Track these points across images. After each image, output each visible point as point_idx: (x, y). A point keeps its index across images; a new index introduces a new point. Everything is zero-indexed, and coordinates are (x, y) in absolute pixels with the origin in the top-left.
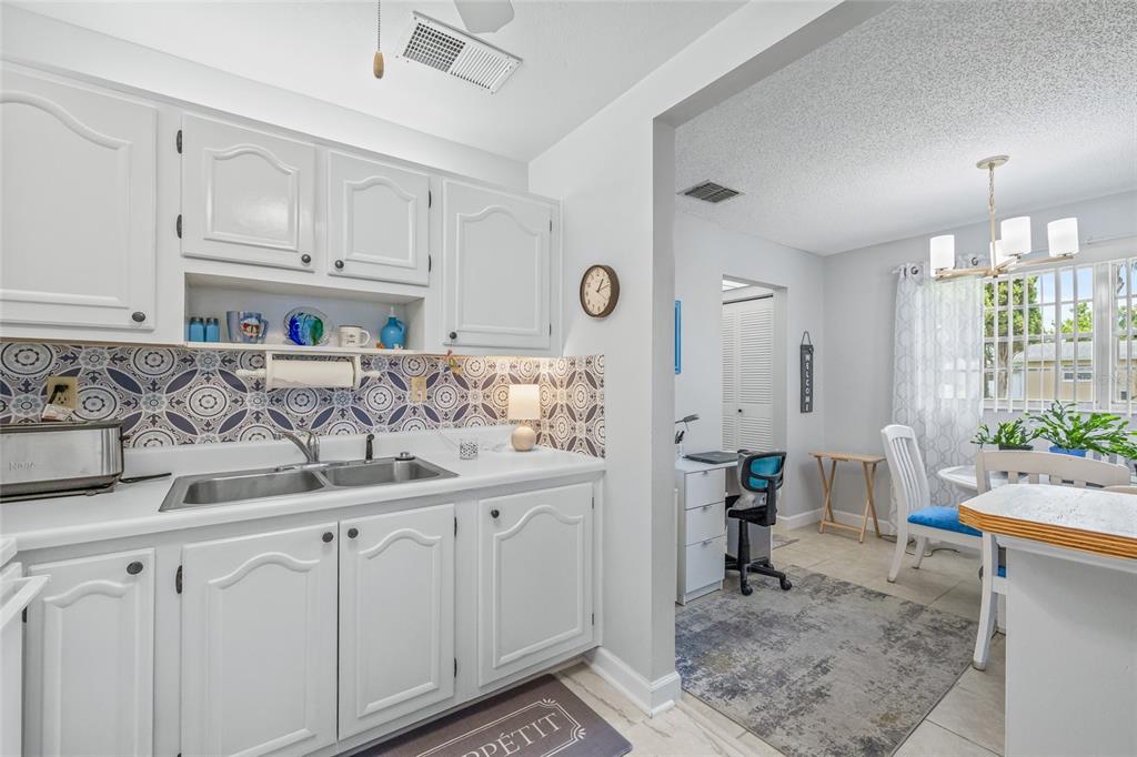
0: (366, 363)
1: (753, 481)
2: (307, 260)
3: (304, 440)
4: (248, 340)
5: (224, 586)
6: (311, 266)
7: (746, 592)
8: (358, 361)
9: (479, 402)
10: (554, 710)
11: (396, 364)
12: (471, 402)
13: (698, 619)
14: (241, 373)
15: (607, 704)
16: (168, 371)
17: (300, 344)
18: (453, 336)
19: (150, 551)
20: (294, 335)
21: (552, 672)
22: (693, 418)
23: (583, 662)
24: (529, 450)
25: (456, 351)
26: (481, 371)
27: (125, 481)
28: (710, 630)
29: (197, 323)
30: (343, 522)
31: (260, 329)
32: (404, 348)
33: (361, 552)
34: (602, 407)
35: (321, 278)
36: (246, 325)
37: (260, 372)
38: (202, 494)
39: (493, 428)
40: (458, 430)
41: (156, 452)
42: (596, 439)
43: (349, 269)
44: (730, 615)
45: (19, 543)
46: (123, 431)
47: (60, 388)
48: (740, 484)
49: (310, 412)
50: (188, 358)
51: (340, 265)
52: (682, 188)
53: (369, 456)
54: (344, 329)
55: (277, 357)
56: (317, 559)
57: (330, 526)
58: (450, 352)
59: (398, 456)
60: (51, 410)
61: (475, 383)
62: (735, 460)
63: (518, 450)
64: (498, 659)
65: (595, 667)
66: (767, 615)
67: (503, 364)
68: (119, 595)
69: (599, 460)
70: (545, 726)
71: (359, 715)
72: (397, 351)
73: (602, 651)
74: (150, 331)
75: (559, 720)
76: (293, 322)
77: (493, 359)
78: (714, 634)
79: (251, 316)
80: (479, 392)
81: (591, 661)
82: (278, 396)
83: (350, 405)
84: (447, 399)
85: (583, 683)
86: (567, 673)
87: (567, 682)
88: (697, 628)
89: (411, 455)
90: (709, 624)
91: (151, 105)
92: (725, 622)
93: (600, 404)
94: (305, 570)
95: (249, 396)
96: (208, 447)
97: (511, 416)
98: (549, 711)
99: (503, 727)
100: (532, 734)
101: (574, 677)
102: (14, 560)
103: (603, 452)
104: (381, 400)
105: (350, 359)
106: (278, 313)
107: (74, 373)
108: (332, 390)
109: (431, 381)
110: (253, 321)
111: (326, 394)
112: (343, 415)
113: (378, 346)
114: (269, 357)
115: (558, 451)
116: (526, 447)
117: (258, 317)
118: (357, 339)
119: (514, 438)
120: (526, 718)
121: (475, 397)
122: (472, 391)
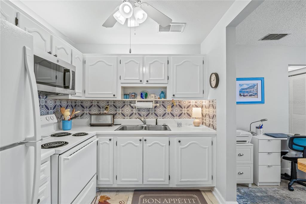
0: (156, 102)
1: (295, 147)
2: (141, 81)
3: (143, 120)
4: (133, 98)
5: (123, 146)
6: (142, 82)
7: (290, 189)
8: (154, 102)
9: (186, 112)
10: (196, 198)
11: (164, 102)
12: (183, 112)
13: (261, 192)
14: (132, 105)
15: (212, 203)
16: (121, 105)
17: (143, 99)
18: (174, 95)
19: (112, 137)
20: (142, 97)
21: (200, 189)
22: (264, 120)
23: (210, 190)
24: (199, 126)
25: (175, 99)
26: (186, 104)
27: (114, 125)
28: (265, 196)
29: (126, 95)
30: (144, 138)
31: (135, 96)
32: (164, 99)
33: (147, 145)
34: (216, 115)
35: (144, 85)
36: (132, 95)
37: (135, 105)
38: (125, 128)
39: (190, 119)
40: (179, 119)
41: (119, 120)
42: (214, 125)
43: (149, 82)
44: (277, 195)
45: (96, 133)
46: (114, 116)
47: (107, 108)
48: (288, 147)
49: (145, 113)
50: (124, 102)
51: (147, 81)
52: (260, 38)
53: (156, 124)
54: (151, 95)
55: (138, 101)
56: (138, 144)
57: (141, 138)
58: (173, 100)
59: (163, 125)
60: (105, 112)
61: (185, 107)
62: (286, 137)
63: (195, 126)
64: (181, 179)
65: (214, 192)
66: (297, 200)
67: (193, 102)
68: (108, 144)
69: (215, 131)
70: (191, 201)
71: (147, 180)
72: (163, 99)
73: (215, 188)
74: (116, 98)
75: (196, 201)
76: (142, 94)
77: (190, 101)
78: (265, 198)
79: (133, 93)
80: (186, 109)
81: (213, 191)
82: (139, 109)
83: (153, 112)
84: (177, 111)
85: (208, 195)
86: (204, 191)
87: (203, 194)
88: (259, 194)
89: (166, 125)
90: (265, 195)
91: (116, 56)
92: (273, 196)
93: (215, 114)
94: (137, 146)
95: (134, 109)
96: (127, 119)
97: (193, 116)
98: (194, 198)
99: (180, 197)
100: (187, 201)
101: (206, 193)
102: (95, 135)
103: (216, 129)
104: (160, 111)
105: (152, 101)
106: (139, 92)
107: (108, 105)
108: (150, 108)
109: (172, 107)
110: (134, 94)
111: (148, 109)
112: (152, 114)
113: (159, 98)
114: (136, 102)
115: (207, 127)
116: (197, 125)
117: (135, 94)
118: (154, 97)
119: (194, 123)
120: (187, 197)
121: (185, 111)
122: (183, 109)
